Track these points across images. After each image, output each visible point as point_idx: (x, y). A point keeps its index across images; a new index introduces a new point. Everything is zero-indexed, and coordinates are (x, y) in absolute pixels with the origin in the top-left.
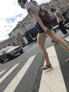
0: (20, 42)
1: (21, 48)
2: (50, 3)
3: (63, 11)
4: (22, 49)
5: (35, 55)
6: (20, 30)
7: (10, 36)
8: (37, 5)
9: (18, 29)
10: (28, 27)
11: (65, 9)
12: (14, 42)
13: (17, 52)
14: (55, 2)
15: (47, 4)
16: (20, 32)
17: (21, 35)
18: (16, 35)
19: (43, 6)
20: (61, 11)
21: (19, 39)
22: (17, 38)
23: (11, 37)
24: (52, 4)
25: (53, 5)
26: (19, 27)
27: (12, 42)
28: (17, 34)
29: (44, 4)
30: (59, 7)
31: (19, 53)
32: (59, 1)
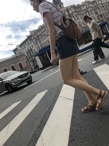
0: (32, 64)
1: (29, 75)
2: (83, 5)
3: (102, 20)
4: (30, 77)
5: (46, 91)
6: (32, 44)
7: (15, 53)
8: (62, 6)
9: (29, 43)
10: (45, 40)
11: (105, 17)
12: (21, 62)
13: (23, 82)
14: (90, 5)
15: (79, 7)
16: (32, 48)
17: (34, 52)
18: (25, 52)
19: (72, 9)
20: (98, 19)
21: (29, 58)
22: (27, 57)
23: (17, 55)
24: (85, 8)
25: (87, 9)
26: (31, 40)
27: (18, 63)
28: (27, 51)
29: (73, 7)
30: (96, 13)
31: (26, 83)
32: (98, 3)
